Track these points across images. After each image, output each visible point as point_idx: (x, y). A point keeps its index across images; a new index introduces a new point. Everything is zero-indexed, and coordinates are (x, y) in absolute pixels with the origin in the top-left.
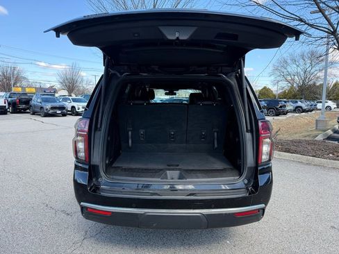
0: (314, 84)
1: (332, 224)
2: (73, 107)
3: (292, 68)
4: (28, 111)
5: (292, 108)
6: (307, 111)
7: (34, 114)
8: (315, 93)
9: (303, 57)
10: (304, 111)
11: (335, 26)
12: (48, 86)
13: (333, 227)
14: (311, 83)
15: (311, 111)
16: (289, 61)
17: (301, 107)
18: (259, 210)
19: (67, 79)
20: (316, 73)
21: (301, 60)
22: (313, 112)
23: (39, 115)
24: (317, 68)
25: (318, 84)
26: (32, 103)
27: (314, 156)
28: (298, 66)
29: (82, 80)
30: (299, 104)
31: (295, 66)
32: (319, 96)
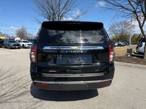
0: (126, 35)
1: (137, 88)
2: (23, 45)
3: (117, 28)
4: (2, 47)
5: (117, 44)
6: (123, 46)
7: (5, 48)
8: (126, 39)
9: (121, 23)
10: (122, 46)
11: (136, 9)
12: (11, 36)
13: (137, 89)
14: (125, 34)
15: (125, 46)
16: (116, 25)
17: (121, 44)
18: (109, 81)
19: (20, 33)
20: (126, 30)
21: (120, 25)
22: (126, 46)
23: (8, 48)
24: (127, 28)
25: (127, 35)
26: (4, 43)
27: (127, 63)
28: (119, 27)
29: (27, 33)
30: (120, 43)
31: (118, 27)
32: (127, 40)
